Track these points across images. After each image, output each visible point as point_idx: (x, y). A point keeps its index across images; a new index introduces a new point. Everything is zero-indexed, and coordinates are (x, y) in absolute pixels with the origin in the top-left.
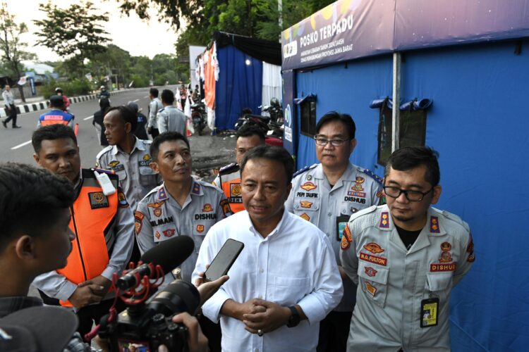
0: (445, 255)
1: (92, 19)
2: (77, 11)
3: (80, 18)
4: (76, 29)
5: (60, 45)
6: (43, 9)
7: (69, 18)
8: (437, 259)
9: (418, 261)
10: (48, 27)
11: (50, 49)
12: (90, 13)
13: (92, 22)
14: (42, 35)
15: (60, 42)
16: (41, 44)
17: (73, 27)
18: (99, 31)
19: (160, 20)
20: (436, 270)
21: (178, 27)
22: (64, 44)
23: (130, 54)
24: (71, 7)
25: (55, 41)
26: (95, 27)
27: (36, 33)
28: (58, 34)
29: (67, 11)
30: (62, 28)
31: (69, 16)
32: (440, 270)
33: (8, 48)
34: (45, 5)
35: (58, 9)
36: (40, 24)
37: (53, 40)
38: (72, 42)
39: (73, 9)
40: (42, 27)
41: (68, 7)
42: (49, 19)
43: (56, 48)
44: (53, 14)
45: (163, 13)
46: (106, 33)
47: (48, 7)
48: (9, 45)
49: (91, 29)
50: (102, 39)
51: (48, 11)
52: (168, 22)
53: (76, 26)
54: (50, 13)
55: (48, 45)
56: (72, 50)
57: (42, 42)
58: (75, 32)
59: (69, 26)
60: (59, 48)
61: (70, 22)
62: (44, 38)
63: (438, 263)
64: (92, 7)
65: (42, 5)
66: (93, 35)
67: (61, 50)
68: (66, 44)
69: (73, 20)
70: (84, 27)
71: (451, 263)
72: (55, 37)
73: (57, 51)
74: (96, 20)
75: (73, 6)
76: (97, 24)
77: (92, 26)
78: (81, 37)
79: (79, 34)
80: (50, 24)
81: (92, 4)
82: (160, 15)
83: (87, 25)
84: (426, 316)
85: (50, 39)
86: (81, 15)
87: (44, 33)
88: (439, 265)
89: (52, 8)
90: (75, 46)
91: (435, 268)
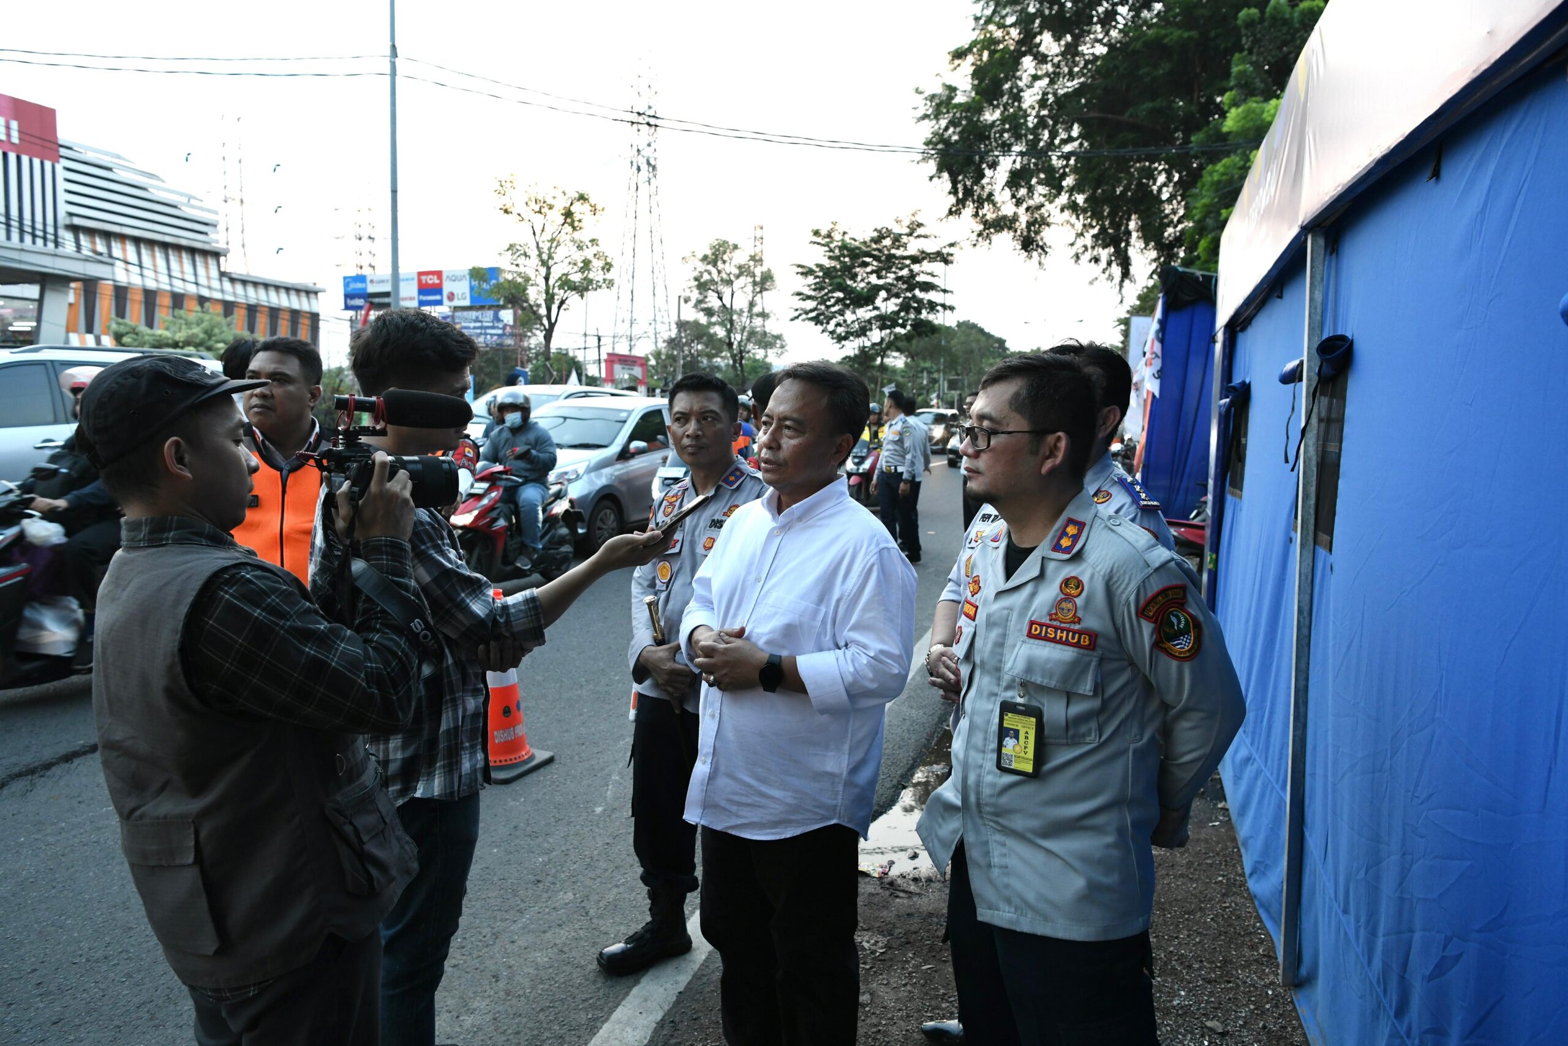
0: (1064, 605)
1: (915, 260)
2: (887, 242)
3: (891, 257)
4: (881, 282)
5: (840, 319)
6: (819, 240)
7: (868, 260)
8: (1045, 611)
9: (1010, 609)
10: (824, 277)
11: (820, 328)
12: (913, 247)
13: (916, 268)
14: (809, 297)
15: (841, 313)
16: (804, 316)
17: (874, 279)
18: (927, 287)
19: (1077, 257)
20: (1038, 637)
21: (1126, 274)
22: (849, 316)
23: (1007, 345)
24: (875, 234)
25: (833, 309)
26: (921, 278)
27: (799, 294)
28: (841, 295)
29: (865, 243)
30: (849, 282)
31: (869, 255)
32: (1046, 639)
33: (732, 322)
34: (824, 232)
35: (847, 238)
36: (807, 272)
37: (828, 307)
38: (865, 313)
39: (877, 240)
40: (811, 280)
41: (868, 234)
42: (827, 263)
43: (831, 327)
44: (837, 251)
45: (1088, 240)
46: (945, 291)
47: (829, 236)
48: (735, 317)
49: (910, 282)
50: (932, 306)
51: (827, 245)
52: (1096, 260)
53: (879, 277)
54: (831, 251)
55: (817, 320)
56: (863, 332)
57: (807, 313)
58: (875, 290)
59: (865, 278)
60: (838, 325)
61: (869, 269)
62: (810, 304)
63: (1046, 620)
64: (919, 231)
65: (816, 233)
66: (914, 296)
67: (840, 330)
68: (854, 317)
69: (875, 263)
70: (898, 279)
71: (1077, 627)
72: (833, 301)
73: (832, 333)
74: (925, 262)
75: (880, 232)
76: (925, 271)
77: (913, 275)
78: (885, 300)
79: (883, 294)
80: (828, 272)
81: (920, 225)
82: (1080, 242)
83: (905, 272)
84: (1009, 742)
85: (823, 307)
86: (893, 251)
87: (813, 293)
88: (1048, 626)
89: (837, 237)
90: (869, 321)
91: (1036, 632)
